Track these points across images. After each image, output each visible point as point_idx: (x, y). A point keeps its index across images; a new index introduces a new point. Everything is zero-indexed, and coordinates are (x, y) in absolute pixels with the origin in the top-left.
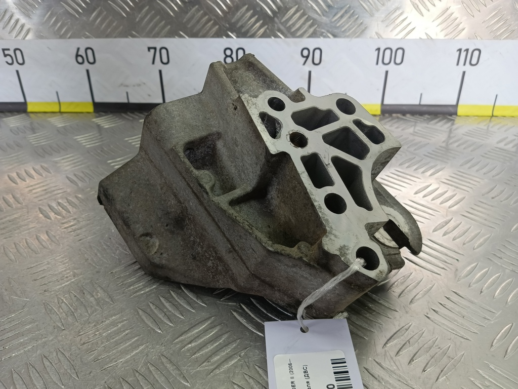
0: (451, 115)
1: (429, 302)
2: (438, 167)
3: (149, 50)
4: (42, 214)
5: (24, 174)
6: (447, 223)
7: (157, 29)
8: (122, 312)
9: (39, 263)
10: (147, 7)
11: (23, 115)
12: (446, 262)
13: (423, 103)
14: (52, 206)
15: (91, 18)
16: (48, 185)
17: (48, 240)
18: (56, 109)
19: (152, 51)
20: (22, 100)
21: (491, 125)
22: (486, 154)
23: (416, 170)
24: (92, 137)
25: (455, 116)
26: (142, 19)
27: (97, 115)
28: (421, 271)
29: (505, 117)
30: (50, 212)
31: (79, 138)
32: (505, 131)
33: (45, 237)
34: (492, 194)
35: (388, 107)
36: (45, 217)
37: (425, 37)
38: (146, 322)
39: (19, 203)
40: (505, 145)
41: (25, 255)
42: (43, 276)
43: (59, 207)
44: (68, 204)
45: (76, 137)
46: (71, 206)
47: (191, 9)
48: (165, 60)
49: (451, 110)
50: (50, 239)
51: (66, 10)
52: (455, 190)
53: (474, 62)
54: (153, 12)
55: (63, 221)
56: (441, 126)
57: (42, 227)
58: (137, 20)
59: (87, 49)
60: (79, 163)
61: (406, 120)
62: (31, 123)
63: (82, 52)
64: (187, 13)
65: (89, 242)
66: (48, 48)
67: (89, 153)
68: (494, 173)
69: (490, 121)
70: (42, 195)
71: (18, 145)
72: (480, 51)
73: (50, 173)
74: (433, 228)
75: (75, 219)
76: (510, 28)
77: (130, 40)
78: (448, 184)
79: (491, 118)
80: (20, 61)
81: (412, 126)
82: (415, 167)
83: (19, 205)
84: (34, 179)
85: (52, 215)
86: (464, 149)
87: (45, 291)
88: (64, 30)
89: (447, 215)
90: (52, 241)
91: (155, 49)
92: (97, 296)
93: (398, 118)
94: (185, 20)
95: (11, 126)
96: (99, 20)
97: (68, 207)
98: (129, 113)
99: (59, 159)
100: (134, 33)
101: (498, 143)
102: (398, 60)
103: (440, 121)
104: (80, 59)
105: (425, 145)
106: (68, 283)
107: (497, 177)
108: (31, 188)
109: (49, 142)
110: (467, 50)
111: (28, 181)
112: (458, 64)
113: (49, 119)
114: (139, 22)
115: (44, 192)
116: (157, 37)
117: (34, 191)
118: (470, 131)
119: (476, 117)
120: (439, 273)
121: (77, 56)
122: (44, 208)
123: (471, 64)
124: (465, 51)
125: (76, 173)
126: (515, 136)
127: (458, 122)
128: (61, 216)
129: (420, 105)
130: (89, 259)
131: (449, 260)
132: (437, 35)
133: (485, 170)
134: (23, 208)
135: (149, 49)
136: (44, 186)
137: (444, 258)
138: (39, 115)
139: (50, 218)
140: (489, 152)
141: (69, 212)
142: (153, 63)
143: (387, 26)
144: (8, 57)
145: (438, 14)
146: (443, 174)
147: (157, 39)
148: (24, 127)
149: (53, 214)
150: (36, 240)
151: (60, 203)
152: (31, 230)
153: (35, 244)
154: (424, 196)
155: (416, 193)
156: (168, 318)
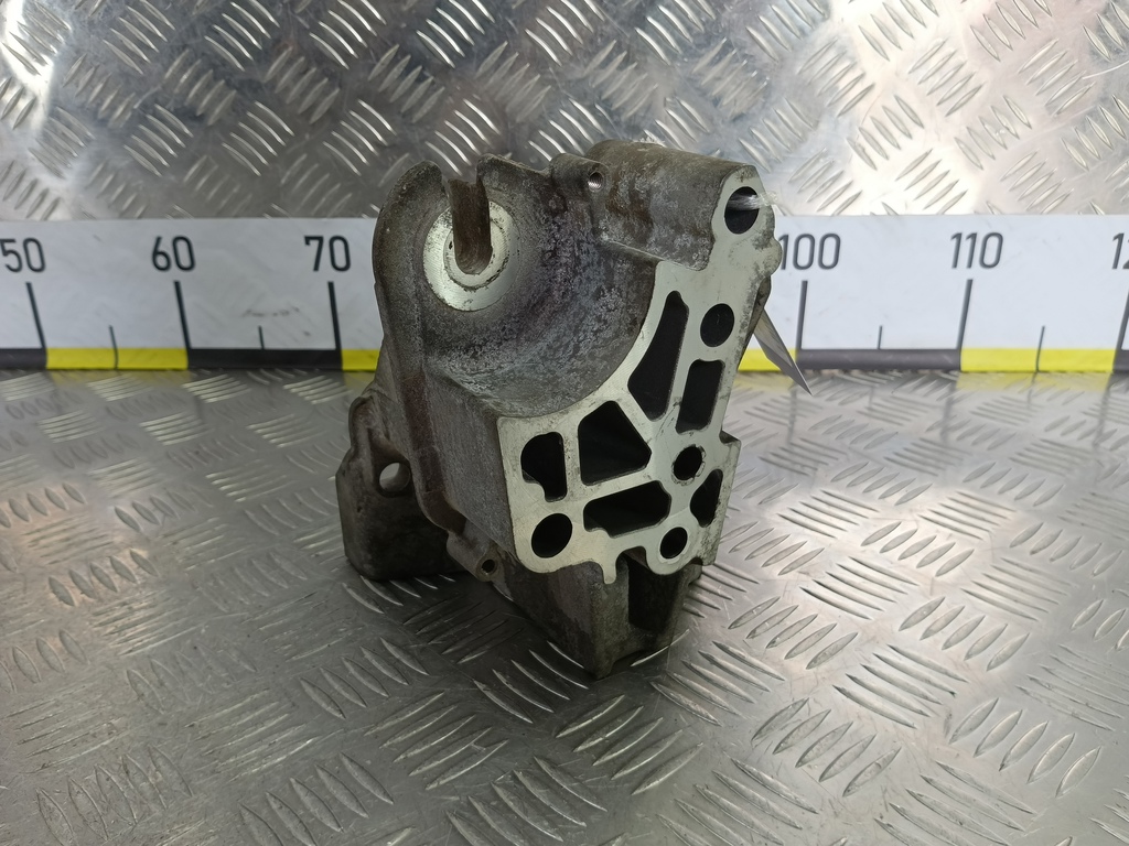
0: (947, 370)
1: (886, 790)
2: (916, 486)
3: (307, 243)
4: (54, 592)
5: (26, 503)
6: (931, 609)
7: (324, 200)
8: (206, 817)
9: (36, 704)
10: (304, 157)
11: (38, 375)
12: (926, 698)
13: (885, 345)
14: (77, 575)
15: (187, 178)
16: (74, 528)
17: (61, 652)
18: (109, 364)
19: (314, 244)
20: (36, 344)
21: (1036, 389)
22: (1020, 454)
23: (867, 491)
24: (180, 422)
25: (956, 373)
26: (293, 180)
27: (195, 375)
28: (872, 719)
29: (1063, 372)
30: (72, 588)
31: (152, 426)
32: (1065, 403)
33: (55, 645)
34: (1033, 543)
35: (811, 356)
36: (61, 599)
37: (881, 211)
38: (257, 838)
39: (9, 569)
40: (1063, 434)
41: (9, 685)
42: (44, 731)
43: (93, 578)
44: (112, 570)
45: (144, 424)
46: (117, 576)
47: (394, 161)
48: (341, 261)
49: (949, 360)
50: (67, 648)
51: (136, 162)
52: (951, 535)
53: (990, 259)
54: (316, 166)
55: (98, 610)
56: (926, 395)
57: (50, 622)
58: (283, 181)
59: (176, 240)
60: (145, 481)
61: (852, 382)
62: (55, 394)
63: (166, 246)
64: (387, 168)
65: (149, 657)
66: (95, 237)
67: (169, 457)
68: (1036, 497)
69: (1033, 382)
70: (58, 552)
71: (19, 441)
72: (1000, 237)
73: (82, 502)
74: (901, 622)
75: (124, 604)
76: (1059, 191)
77: (267, 221)
78: (937, 523)
79: (1034, 377)
80: (36, 264)
81: (862, 396)
82: (865, 486)
83: (8, 572)
84: (46, 515)
85: (77, 596)
86: (975, 443)
87: (43, 767)
88: (130, 201)
89: (932, 593)
90: (70, 653)
91: (320, 239)
92: (156, 778)
93: (833, 377)
94: (382, 181)
95: (10, 399)
96: (203, 181)
97: (112, 578)
98: (263, 371)
99: (103, 470)
100: (276, 207)
101: (1046, 430)
102: (828, 259)
103: (924, 383)
104: (161, 261)
105: (889, 437)
106: (95, 748)
107: (1044, 506)
108: (37, 535)
109: (86, 434)
110: (973, 236)
111: (31, 521)
112: (955, 265)
113: (91, 384)
114: (285, 185)
115: (65, 544)
116: (325, 217)
117: (43, 542)
118: (987, 404)
119: (1002, 375)
120: (910, 722)
121: (156, 253)
122: (60, 580)
123: (983, 265)
124: (969, 237)
125: (137, 502)
126: (1086, 413)
127: (964, 386)
128: (95, 598)
129: (879, 350)
130: (146, 694)
131: (934, 694)
132: (906, 206)
133: (1017, 491)
134: (14, 580)
135: (308, 240)
136: (64, 530)
137: (922, 688)
138: (71, 375)
139: (70, 603)
140: (1028, 450)
141: (114, 589)
142: (316, 268)
143: (800, 191)
144: (12, 257)
145: (908, 164)
146: (929, 501)
147: (325, 220)
148: (37, 401)
149: (78, 592)
150: (36, 650)
151: (97, 568)
152: (27, 629)
153: (30, 660)
154: (884, 550)
155: (866, 543)
156: (306, 830)
